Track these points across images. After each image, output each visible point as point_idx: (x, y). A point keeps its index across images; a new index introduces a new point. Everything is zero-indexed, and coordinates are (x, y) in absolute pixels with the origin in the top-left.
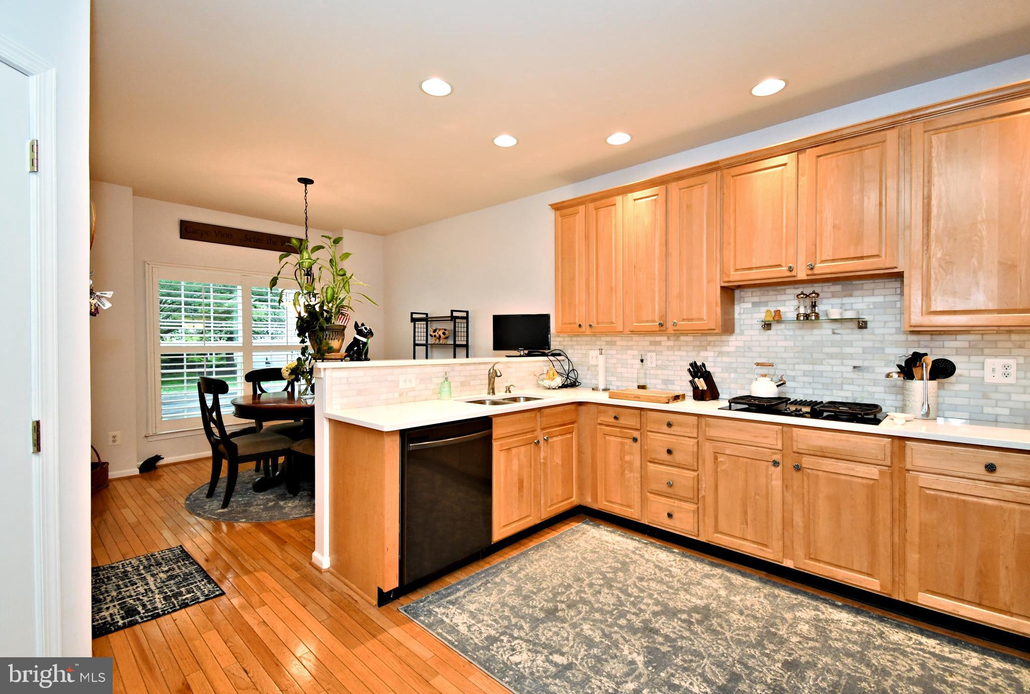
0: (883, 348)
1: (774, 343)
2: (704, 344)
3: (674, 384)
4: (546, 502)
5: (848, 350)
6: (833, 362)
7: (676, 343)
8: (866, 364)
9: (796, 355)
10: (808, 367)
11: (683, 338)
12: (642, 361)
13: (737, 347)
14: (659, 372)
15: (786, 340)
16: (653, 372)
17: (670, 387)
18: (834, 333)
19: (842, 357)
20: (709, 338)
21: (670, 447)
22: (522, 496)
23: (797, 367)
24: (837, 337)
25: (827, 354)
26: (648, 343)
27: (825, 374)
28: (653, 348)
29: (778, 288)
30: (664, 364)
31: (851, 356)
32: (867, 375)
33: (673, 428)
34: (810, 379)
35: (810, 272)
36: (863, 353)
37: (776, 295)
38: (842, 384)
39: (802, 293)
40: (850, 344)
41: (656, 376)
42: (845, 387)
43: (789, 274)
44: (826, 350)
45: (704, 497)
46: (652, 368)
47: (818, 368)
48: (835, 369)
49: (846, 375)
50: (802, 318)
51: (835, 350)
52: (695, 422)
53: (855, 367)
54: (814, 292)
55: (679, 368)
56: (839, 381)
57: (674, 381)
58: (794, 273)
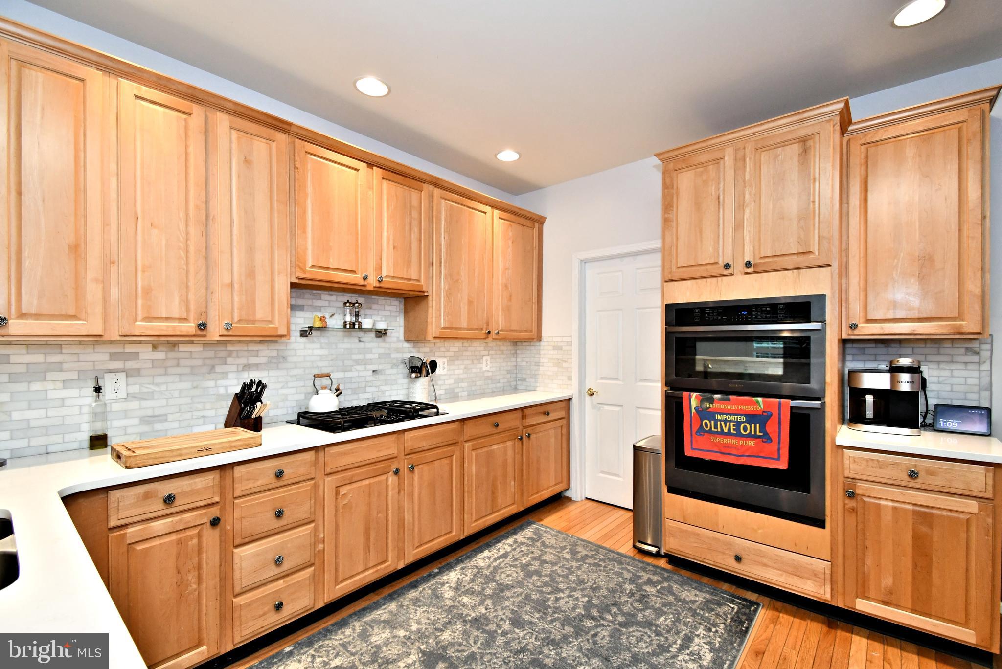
0: (390, 354)
1: (310, 352)
2: (222, 354)
3: (166, 420)
5: (369, 356)
6: (359, 367)
7: (172, 355)
8: (381, 367)
9: (331, 363)
11: (182, 348)
12: (98, 390)
13: (269, 357)
14: (134, 405)
15: (322, 348)
16: (116, 407)
17: (158, 426)
18: (360, 341)
19: (365, 362)
20: (230, 348)
21: (278, 506)
24: (362, 345)
25: (355, 360)
26: (106, 357)
27: (354, 380)
28: (118, 365)
29: (314, 292)
30: (145, 390)
31: (370, 361)
32: (382, 377)
35: (378, 284)
36: (379, 358)
37: (312, 299)
38: (365, 387)
39: (348, 302)
40: (370, 351)
41: (126, 414)
42: (368, 389)
43: (362, 282)
44: (355, 357)
46: (117, 400)
47: (349, 374)
48: (361, 374)
49: (369, 379)
50: (348, 326)
51: (360, 357)
52: (313, 458)
53: (374, 371)
54: (357, 302)
55: (176, 394)
56: (363, 385)
57: (166, 415)
58: (366, 283)
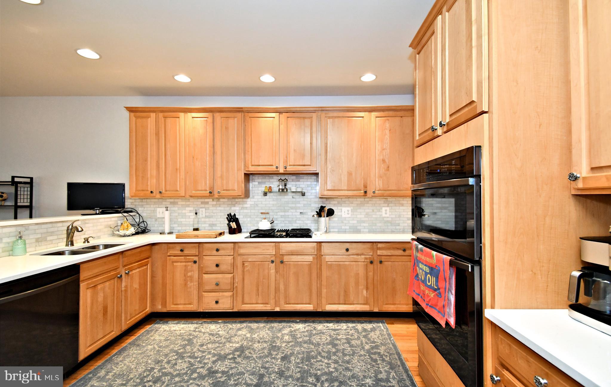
0: (311, 204)
1: (268, 202)
2: (234, 203)
3: (216, 226)
4: (126, 317)
5: (298, 205)
6: (292, 211)
7: (218, 203)
8: (305, 211)
9: (278, 208)
10: (283, 214)
11: (221, 200)
12: (196, 214)
13: (251, 204)
14: (207, 220)
15: (273, 201)
16: (203, 220)
17: (214, 228)
18: (293, 198)
19: (296, 208)
20: (237, 200)
21: (217, 263)
22: (106, 319)
23: (278, 214)
24: (294, 200)
25: (290, 207)
26: (200, 203)
27: (289, 217)
28: (203, 206)
29: (270, 176)
30: (210, 215)
31: (299, 208)
32: (305, 216)
33: (219, 252)
34: (283, 219)
35: (285, 170)
36: (304, 206)
37: (269, 179)
38: (296, 220)
39: (281, 179)
40: (299, 202)
41: (205, 223)
42: (297, 222)
43: (276, 170)
44: (290, 205)
45: (236, 287)
46: (203, 218)
47: (287, 214)
48: (294, 214)
49: (297, 217)
50: (281, 191)
51: (293, 205)
52: (233, 247)
53: (301, 213)
54: (285, 179)
55: (219, 217)
56: (295, 219)
57: (216, 224)
58: (278, 170)
